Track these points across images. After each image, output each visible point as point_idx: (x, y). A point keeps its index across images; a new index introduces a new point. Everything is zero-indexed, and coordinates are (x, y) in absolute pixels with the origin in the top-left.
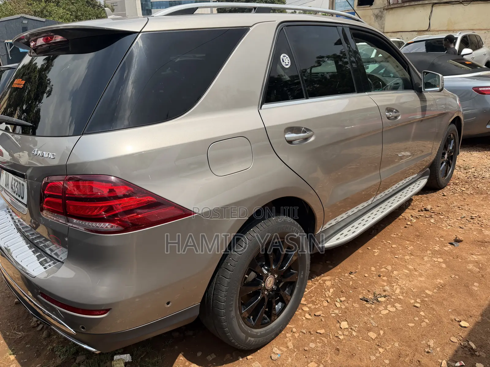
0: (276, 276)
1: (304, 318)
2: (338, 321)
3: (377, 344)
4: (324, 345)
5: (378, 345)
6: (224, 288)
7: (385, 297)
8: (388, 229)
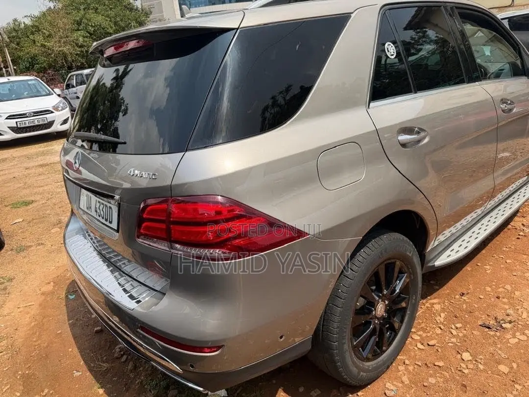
0: (387, 302)
1: (416, 348)
2: (458, 352)
3: (512, 379)
4: (446, 381)
5: (513, 381)
6: (337, 319)
7: (510, 323)
8: (498, 241)
